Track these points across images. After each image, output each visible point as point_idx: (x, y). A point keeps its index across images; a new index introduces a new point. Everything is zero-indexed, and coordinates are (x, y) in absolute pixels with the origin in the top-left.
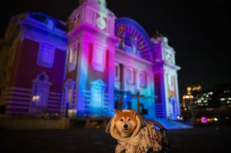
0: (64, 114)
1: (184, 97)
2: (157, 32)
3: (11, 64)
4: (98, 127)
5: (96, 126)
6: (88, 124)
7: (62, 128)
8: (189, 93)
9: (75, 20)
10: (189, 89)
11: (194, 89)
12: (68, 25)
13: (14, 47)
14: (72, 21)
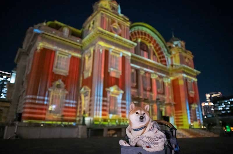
0: (81, 122)
1: (203, 105)
2: (173, 36)
3: (28, 73)
4: (116, 136)
5: (113, 134)
6: (105, 133)
7: (80, 137)
8: (208, 100)
9: (90, 26)
10: (208, 96)
11: (213, 96)
12: (83, 32)
13: (31, 56)
14: (87, 28)
